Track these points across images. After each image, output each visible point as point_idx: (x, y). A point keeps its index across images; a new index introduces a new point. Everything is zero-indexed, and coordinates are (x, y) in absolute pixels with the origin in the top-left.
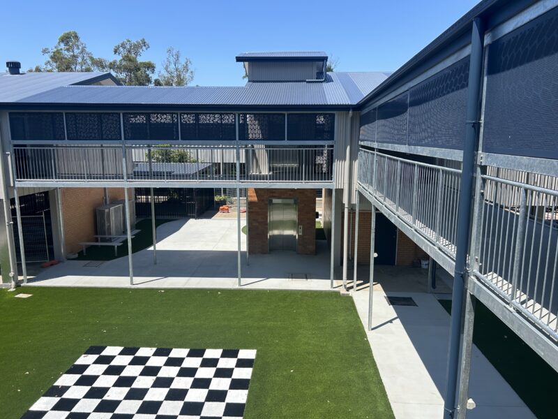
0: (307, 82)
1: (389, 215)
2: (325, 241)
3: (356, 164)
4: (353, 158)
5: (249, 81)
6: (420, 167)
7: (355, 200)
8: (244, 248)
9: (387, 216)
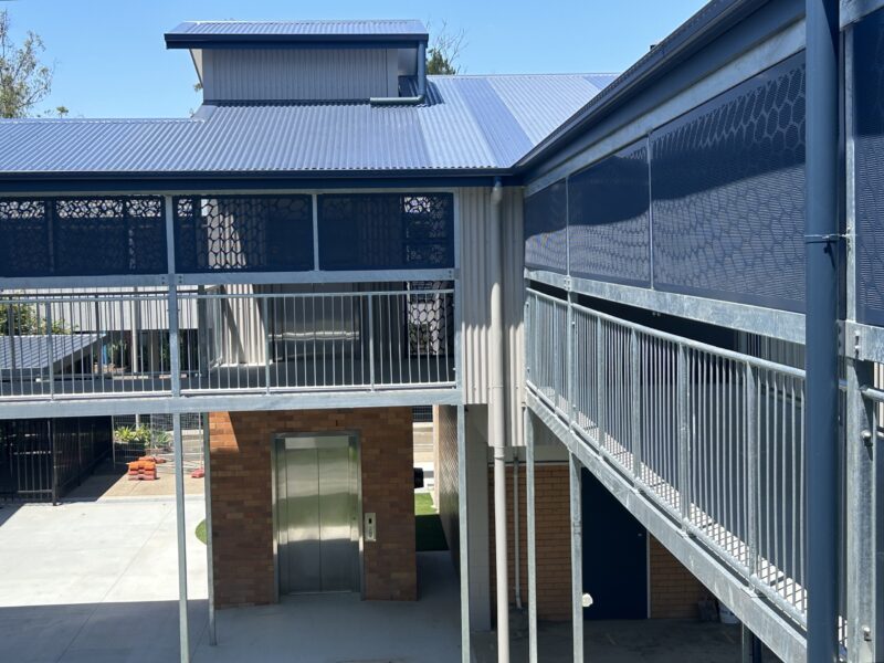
0: (374, 104)
1: (617, 485)
2: (445, 555)
3: (519, 335)
4: (509, 318)
5: (206, 102)
6: (691, 351)
7: (522, 436)
8: (200, 589)
9: (611, 489)
